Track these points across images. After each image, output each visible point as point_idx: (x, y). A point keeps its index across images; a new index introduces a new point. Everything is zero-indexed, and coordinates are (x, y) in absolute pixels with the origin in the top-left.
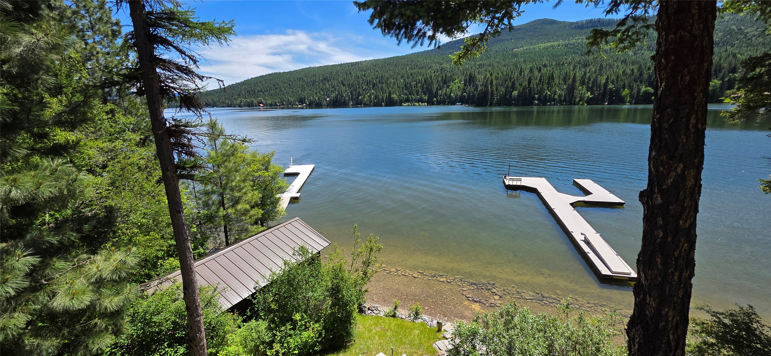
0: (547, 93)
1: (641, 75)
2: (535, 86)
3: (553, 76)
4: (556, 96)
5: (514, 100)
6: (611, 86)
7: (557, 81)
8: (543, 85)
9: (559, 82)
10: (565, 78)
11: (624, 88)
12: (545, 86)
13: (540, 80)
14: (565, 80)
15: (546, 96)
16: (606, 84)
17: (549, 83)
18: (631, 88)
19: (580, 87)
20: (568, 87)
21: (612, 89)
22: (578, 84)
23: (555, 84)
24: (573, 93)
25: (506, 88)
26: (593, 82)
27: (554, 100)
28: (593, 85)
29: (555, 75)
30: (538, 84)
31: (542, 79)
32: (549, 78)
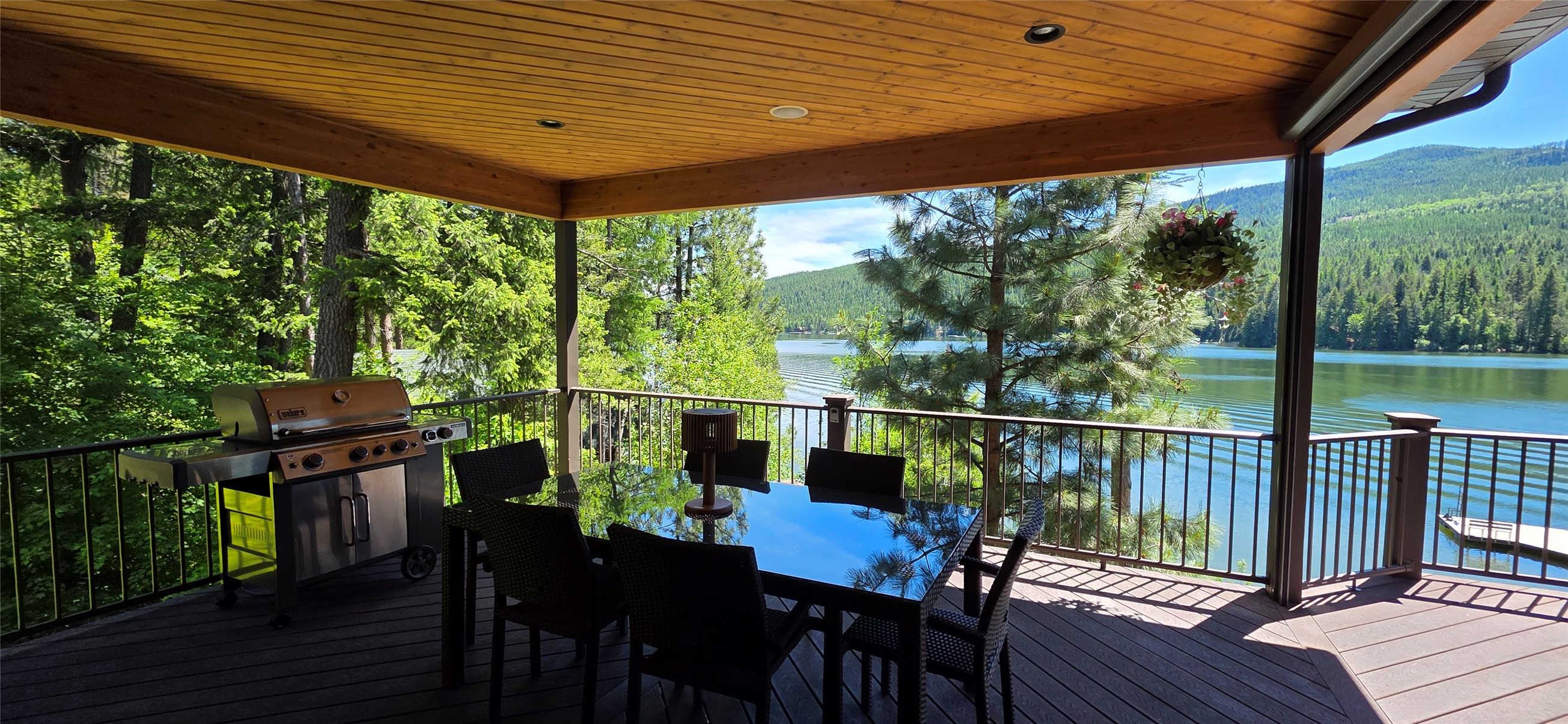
0: (1457, 321)
2: (1419, 304)
3: (1473, 281)
4: (1489, 330)
5: (1355, 334)
7: (1488, 291)
8: (1443, 301)
9: (1495, 293)
10: (1517, 284)
12: (1451, 305)
13: (1433, 290)
14: (1516, 289)
15: (1454, 329)
17: (1461, 296)
20: (1529, 307)
23: (1484, 300)
24: (1548, 322)
27: (1484, 338)
29: (1479, 276)
30: (1427, 299)
31: (1436, 287)
32: (1463, 284)
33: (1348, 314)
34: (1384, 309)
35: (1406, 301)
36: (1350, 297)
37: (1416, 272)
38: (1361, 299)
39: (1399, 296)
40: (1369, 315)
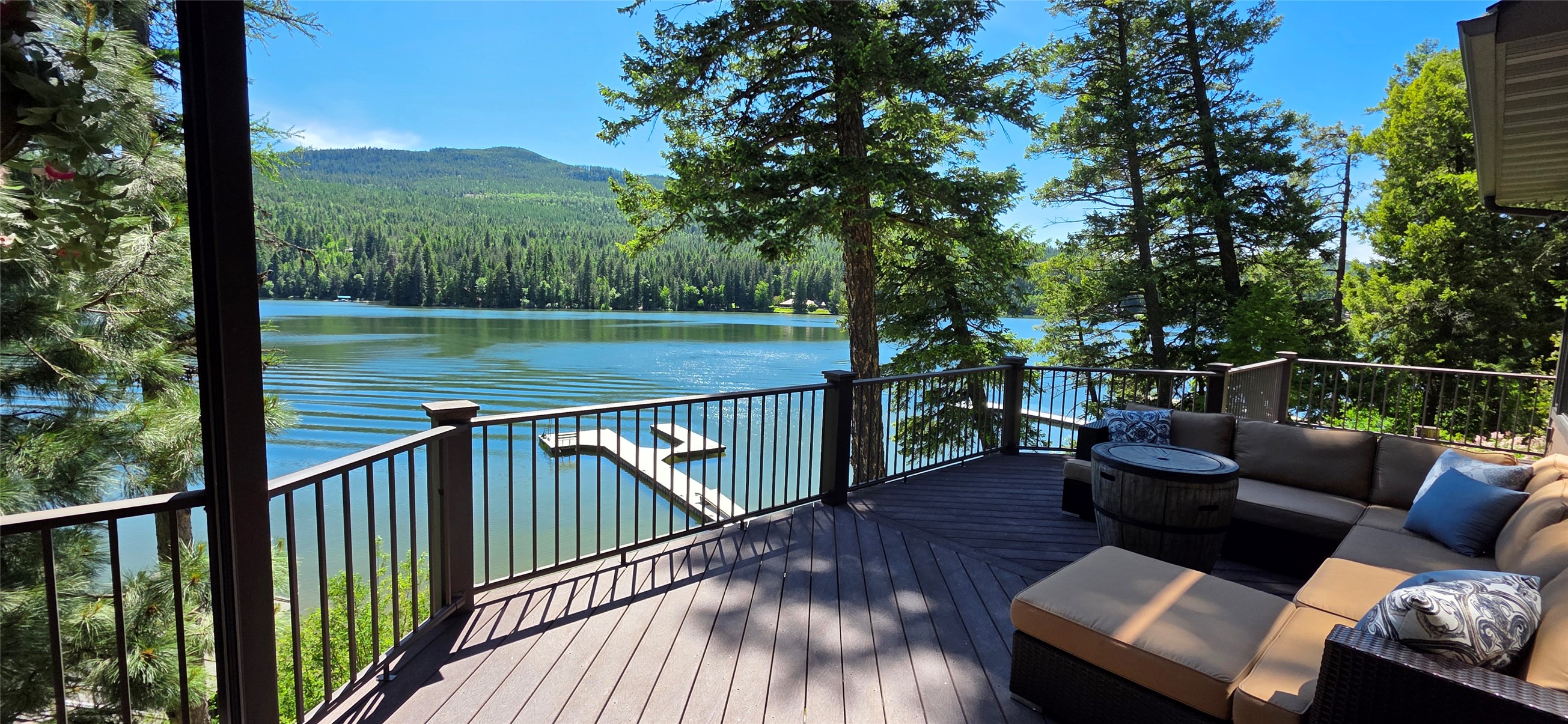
0: (544, 286)
1: (681, 266)
2: (521, 272)
3: (550, 255)
4: (561, 293)
5: (482, 295)
6: (643, 281)
7: (558, 264)
8: (535, 270)
9: (562, 266)
10: (573, 260)
11: (662, 285)
12: (540, 273)
13: (529, 260)
14: (573, 264)
15: (542, 291)
16: (637, 278)
17: (545, 267)
18: (671, 285)
19: (599, 279)
20: (579, 277)
21: (645, 285)
22: (594, 272)
23: (557, 270)
24: (588, 288)
25: (462, 271)
26: (618, 272)
27: (558, 298)
28: (618, 277)
29: (554, 254)
30: (526, 268)
31: (531, 259)
32: (545, 258)
33: (476, 278)
34: (500, 274)
35: (513, 269)
36: (476, 262)
37: (518, 247)
38: (484, 265)
39: (509, 264)
40: (491, 279)
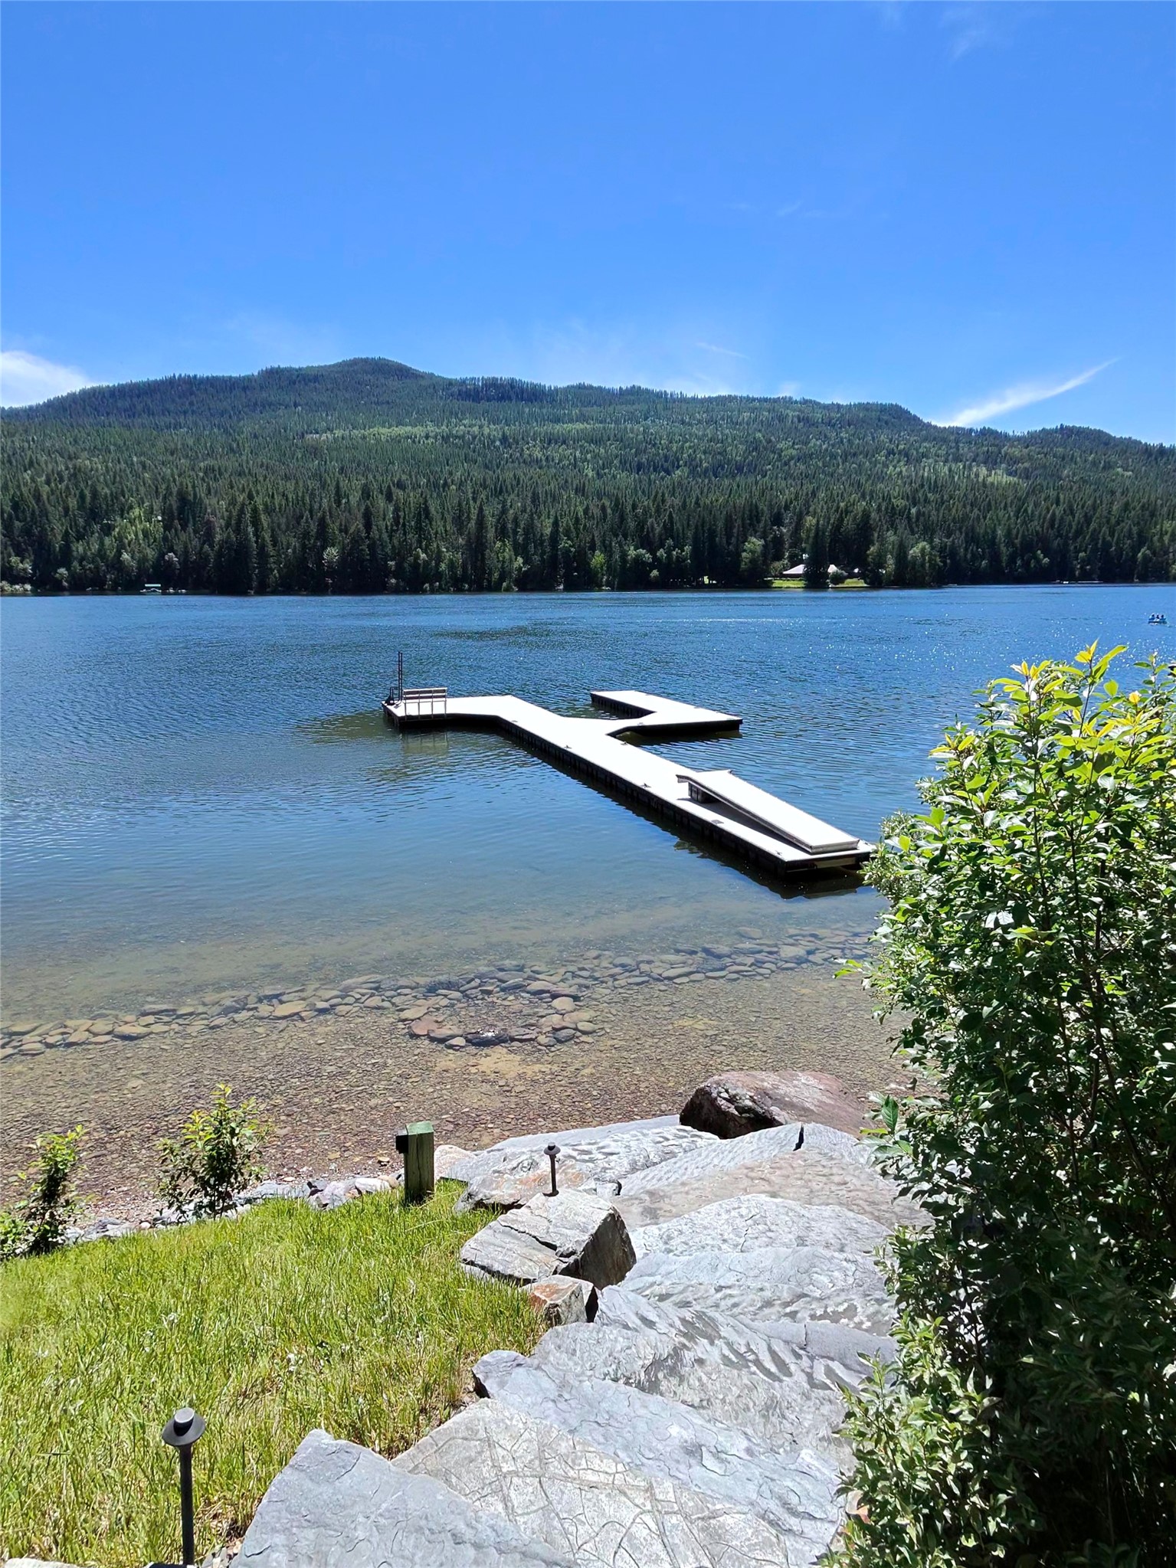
0: (417, 557)
1: (622, 518)
2: (385, 536)
3: (427, 510)
4: (443, 566)
6: (564, 543)
7: (439, 525)
8: (405, 534)
9: (445, 526)
10: (459, 517)
11: (593, 548)
12: (412, 538)
13: (396, 519)
14: (459, 522)
15: (415, 565)
16: (554, 538)
17: (419, 529)
18: (607, 550)
19: (499, 544)
25: (304, 538)
30: (392, 530)
31: (398, 517)
32: (420, 512)
33: (324, 548)
34: (356, 541)
35: (375, 533)
36: (322, 524)
37: (381, 502)
